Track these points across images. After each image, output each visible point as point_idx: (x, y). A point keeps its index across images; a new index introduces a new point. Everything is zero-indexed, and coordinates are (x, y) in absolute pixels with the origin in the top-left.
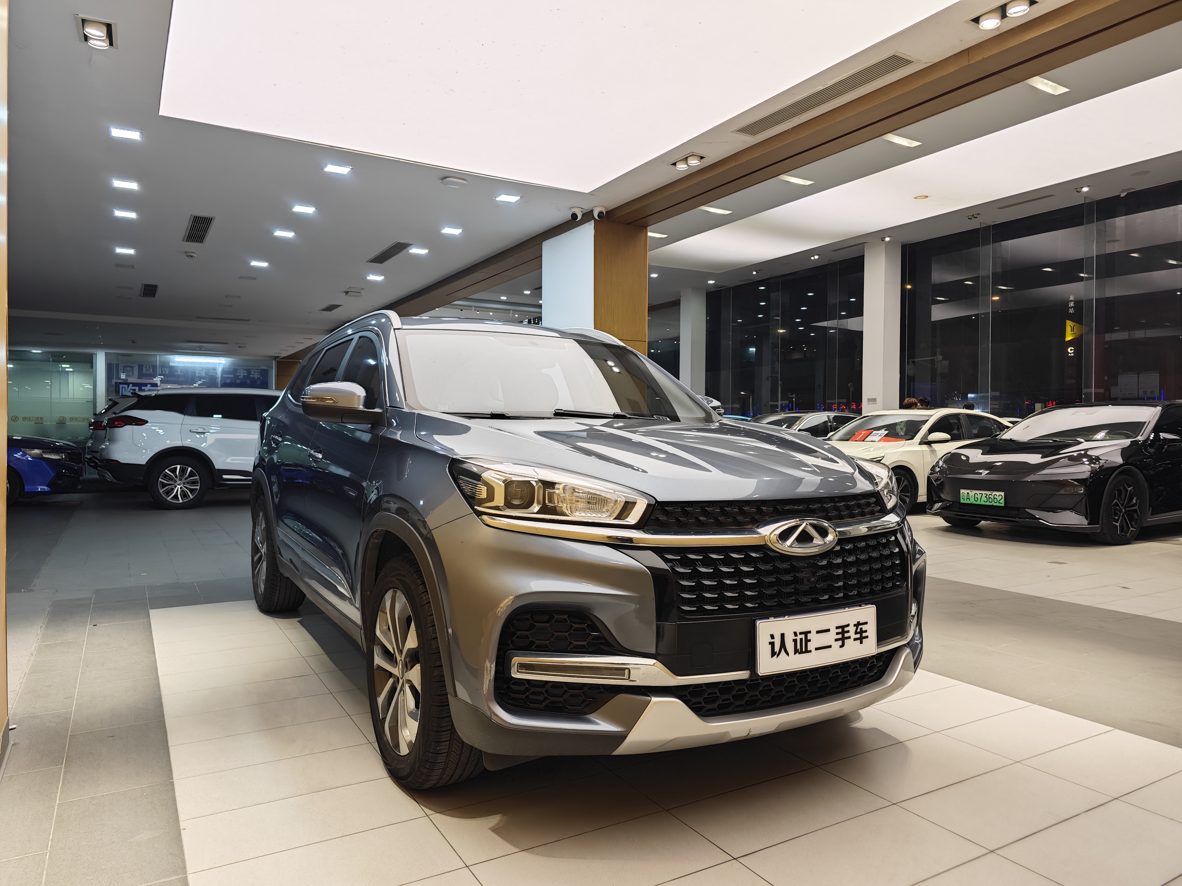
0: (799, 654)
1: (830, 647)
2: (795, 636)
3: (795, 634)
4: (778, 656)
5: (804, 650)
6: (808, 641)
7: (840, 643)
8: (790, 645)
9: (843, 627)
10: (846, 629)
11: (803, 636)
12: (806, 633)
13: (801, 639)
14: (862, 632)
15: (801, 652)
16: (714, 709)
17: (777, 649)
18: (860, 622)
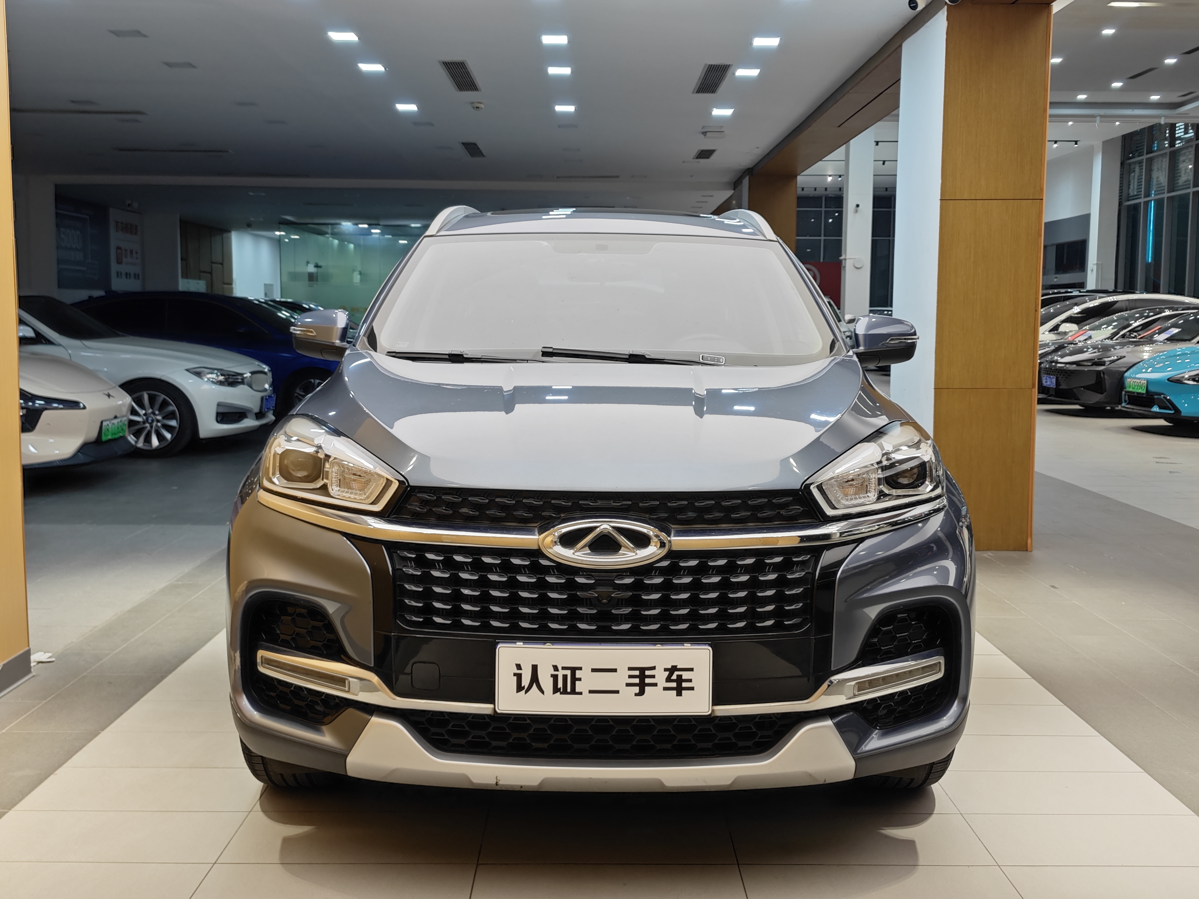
0: (560, 694)
1: (617, 692)
2: (555, 671)
3: (556, 668)
4: (526, 692)
5: (569, 690)
6: (574, 679)
7: (637, 689)
8: (546, 682)
9: (642, 670)
10: (647, 673)
11: (568, 673)
12: (573, 670)
13: (565, 677)
14: (680, 680)
15: (565, 692)
16: (462, 746)
17: (526, 682)
18: (678, 667)
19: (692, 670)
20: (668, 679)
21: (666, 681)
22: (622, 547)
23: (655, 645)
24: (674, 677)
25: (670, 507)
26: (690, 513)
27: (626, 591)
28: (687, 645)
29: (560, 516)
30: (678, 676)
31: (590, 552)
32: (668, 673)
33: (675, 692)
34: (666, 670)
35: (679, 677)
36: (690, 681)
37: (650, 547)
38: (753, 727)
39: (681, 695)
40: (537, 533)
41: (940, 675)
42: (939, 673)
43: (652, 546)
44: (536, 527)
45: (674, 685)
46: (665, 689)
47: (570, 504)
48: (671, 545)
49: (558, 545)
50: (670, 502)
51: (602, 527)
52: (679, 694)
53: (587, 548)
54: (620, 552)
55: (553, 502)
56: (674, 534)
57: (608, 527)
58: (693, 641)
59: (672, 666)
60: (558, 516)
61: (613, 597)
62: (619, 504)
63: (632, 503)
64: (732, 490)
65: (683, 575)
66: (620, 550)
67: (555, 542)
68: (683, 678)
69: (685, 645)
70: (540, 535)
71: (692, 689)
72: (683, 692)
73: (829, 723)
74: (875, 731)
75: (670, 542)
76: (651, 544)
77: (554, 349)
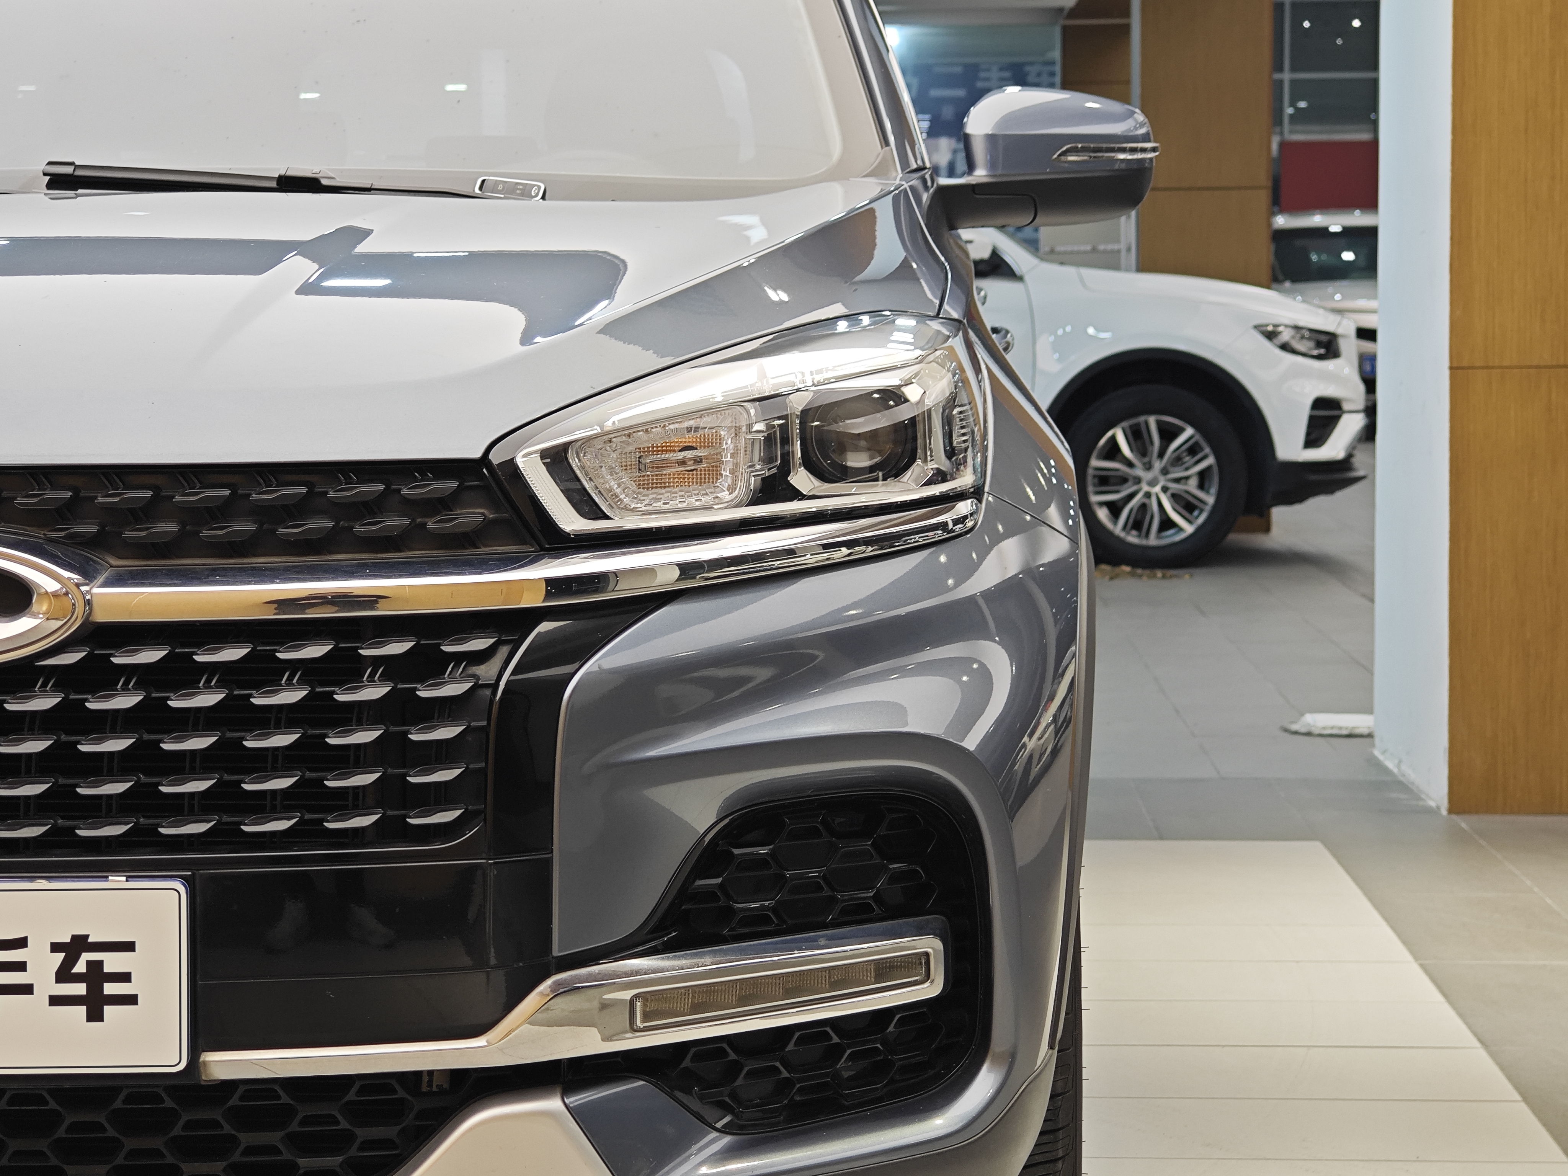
19: (129, 947)
20: (64, 975)
21: (58, 981)
23: (32, 879)
24: (80, 967)
28: (118, 880)
30: (89, 963)
32: (61, 956)
33: (82, 1010)
34: (56, 947)
35: (95, 967)
36: (125, 977)
38: (340, 1118)
39: (101, 1019)
41: (931, 990)
42: (927, 984)
45: (80, 989)
46: (55, 1001)
52: (95, 1015)
58: (134, 870)
59: (74, 937)
68: (106, 969)
69: (110, 878)
71: (131, 1000)
72: (107, 1009)
73: (554, 1104)
74: (709, 1133)
77: (77, 167)
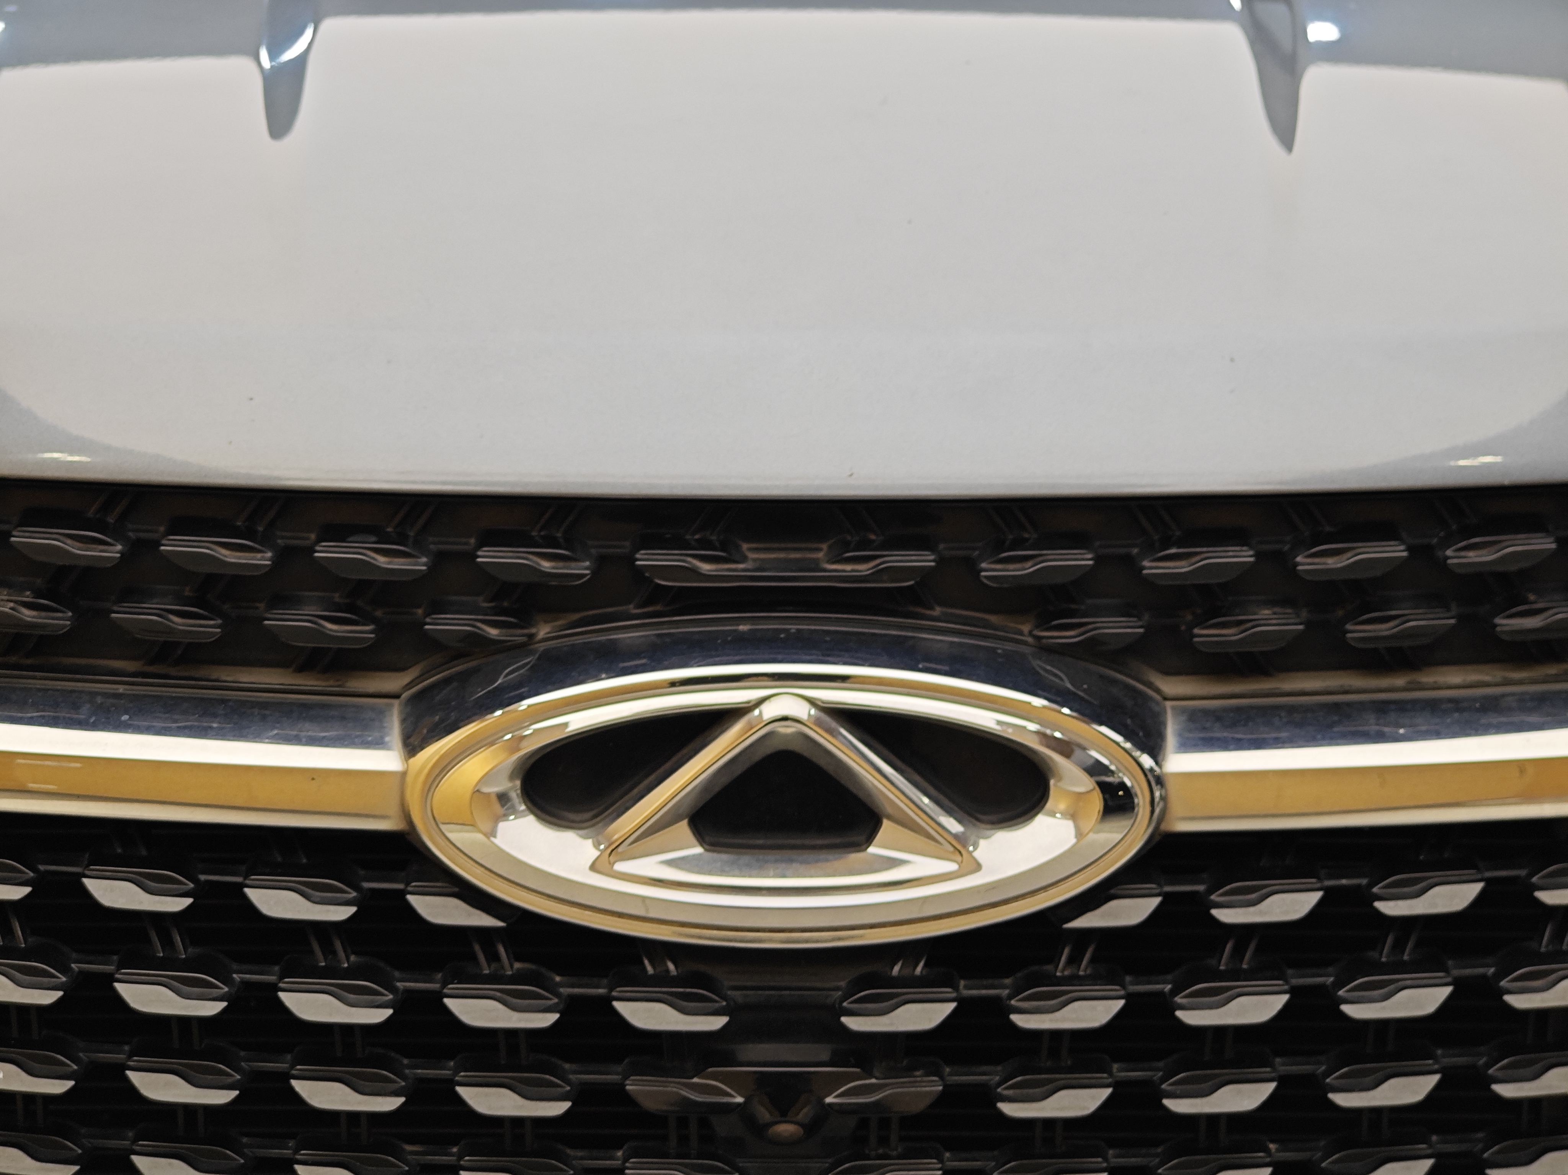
22: (886, 823)
25: (1149, 583)
26: (1266, 612)
27: (909, 1070)
29: (531, 636)
31: (698, 850)
37: (1041, 821)
40: (395, 734)
43: (1052, 814)
44: (397, 696)
47: (582, 568)
48: (1163, 798)
49: (518, 815)
50: (1151, 549)
51: (769, 711)
53: (683, 828)
54: (872, 850)
55: (486, 556)
56: (1180, 735)
57: (802, 710)
60: (517, 636)
61: (830, 1105)
62: (864, 569)
63: (941, 561)
64: (1506, 481)
65: (1235, 974)
66: (869, 840)
67: (503, 798)
70: (411, 748)
75: (1157, 780)
76: (1049, 805)
